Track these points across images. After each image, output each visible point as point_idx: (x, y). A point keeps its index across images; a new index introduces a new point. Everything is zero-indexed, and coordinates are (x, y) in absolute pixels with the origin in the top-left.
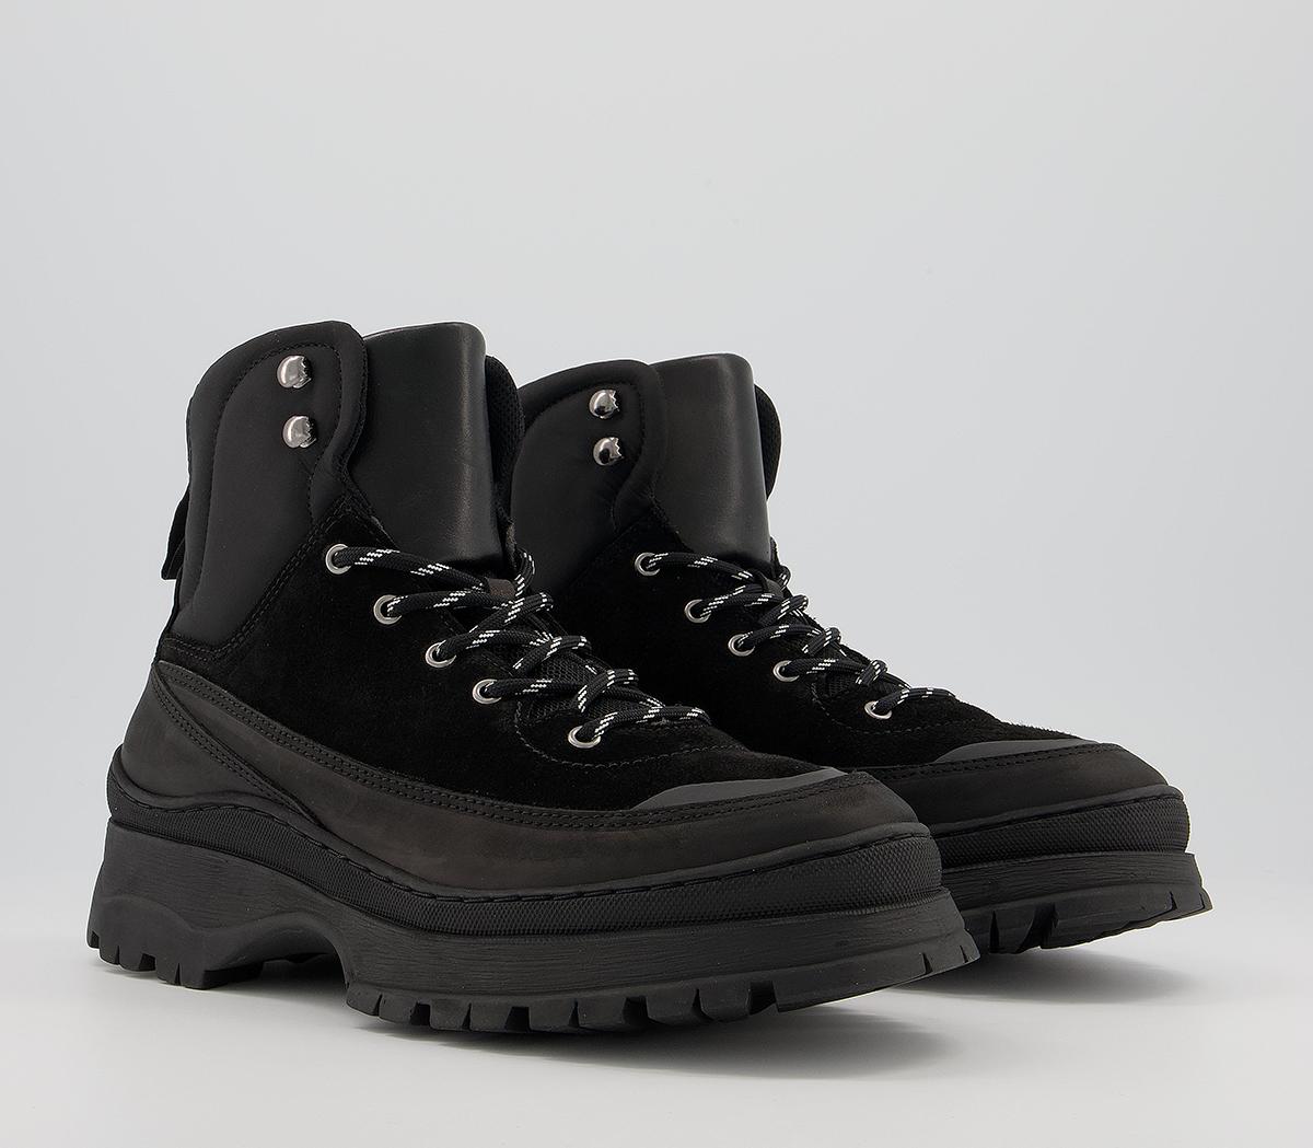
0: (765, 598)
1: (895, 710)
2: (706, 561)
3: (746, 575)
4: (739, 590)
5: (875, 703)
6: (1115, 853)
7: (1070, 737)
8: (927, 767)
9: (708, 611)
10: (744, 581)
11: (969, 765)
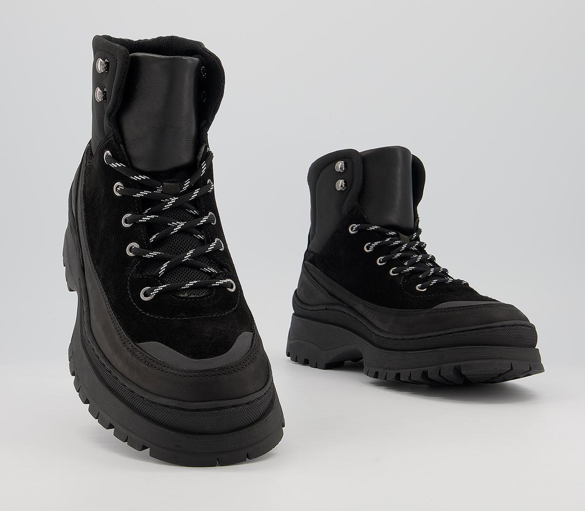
0: (397, 242)
1: (429, 287)
2: (374, 228)
3: (393, 233)
4: (388, 240)
5: (420, 285)
6: (488, 347)
7: (495, 300)
8: (428, 310)
9: (371, 247)
10: (391, 236)
11: (441, 310)
